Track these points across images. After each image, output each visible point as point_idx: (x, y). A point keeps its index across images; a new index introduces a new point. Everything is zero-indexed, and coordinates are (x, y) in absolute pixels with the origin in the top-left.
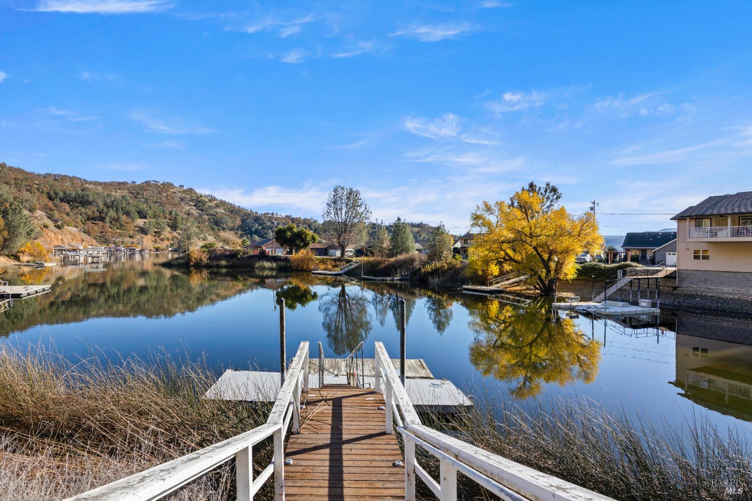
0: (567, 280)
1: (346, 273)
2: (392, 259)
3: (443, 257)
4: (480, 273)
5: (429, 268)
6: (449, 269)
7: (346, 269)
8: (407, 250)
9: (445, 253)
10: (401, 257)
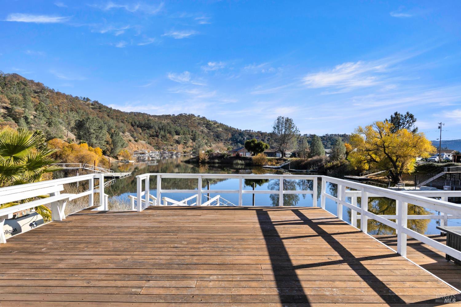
0: (408, 173)
1: (283, 167)
2: (310, 159)
3: (339, 158)
4: (356, 168)
5: (329, 165)
6: (341, 166)
7: (283, 165)
8: (319, 154)
9: (341, 156)
10: (315, 158)
